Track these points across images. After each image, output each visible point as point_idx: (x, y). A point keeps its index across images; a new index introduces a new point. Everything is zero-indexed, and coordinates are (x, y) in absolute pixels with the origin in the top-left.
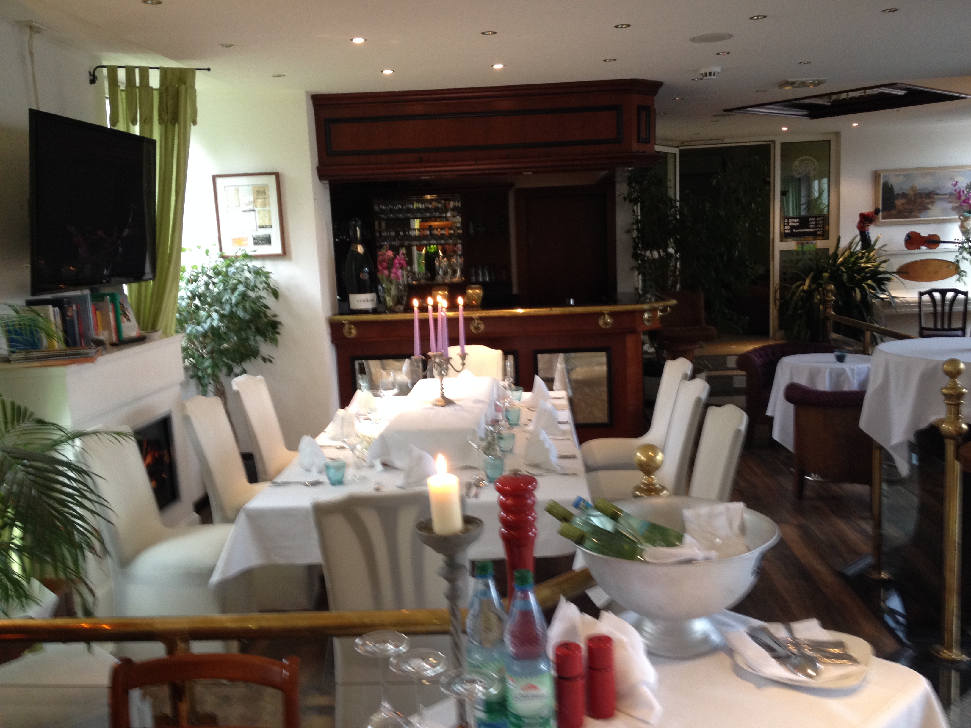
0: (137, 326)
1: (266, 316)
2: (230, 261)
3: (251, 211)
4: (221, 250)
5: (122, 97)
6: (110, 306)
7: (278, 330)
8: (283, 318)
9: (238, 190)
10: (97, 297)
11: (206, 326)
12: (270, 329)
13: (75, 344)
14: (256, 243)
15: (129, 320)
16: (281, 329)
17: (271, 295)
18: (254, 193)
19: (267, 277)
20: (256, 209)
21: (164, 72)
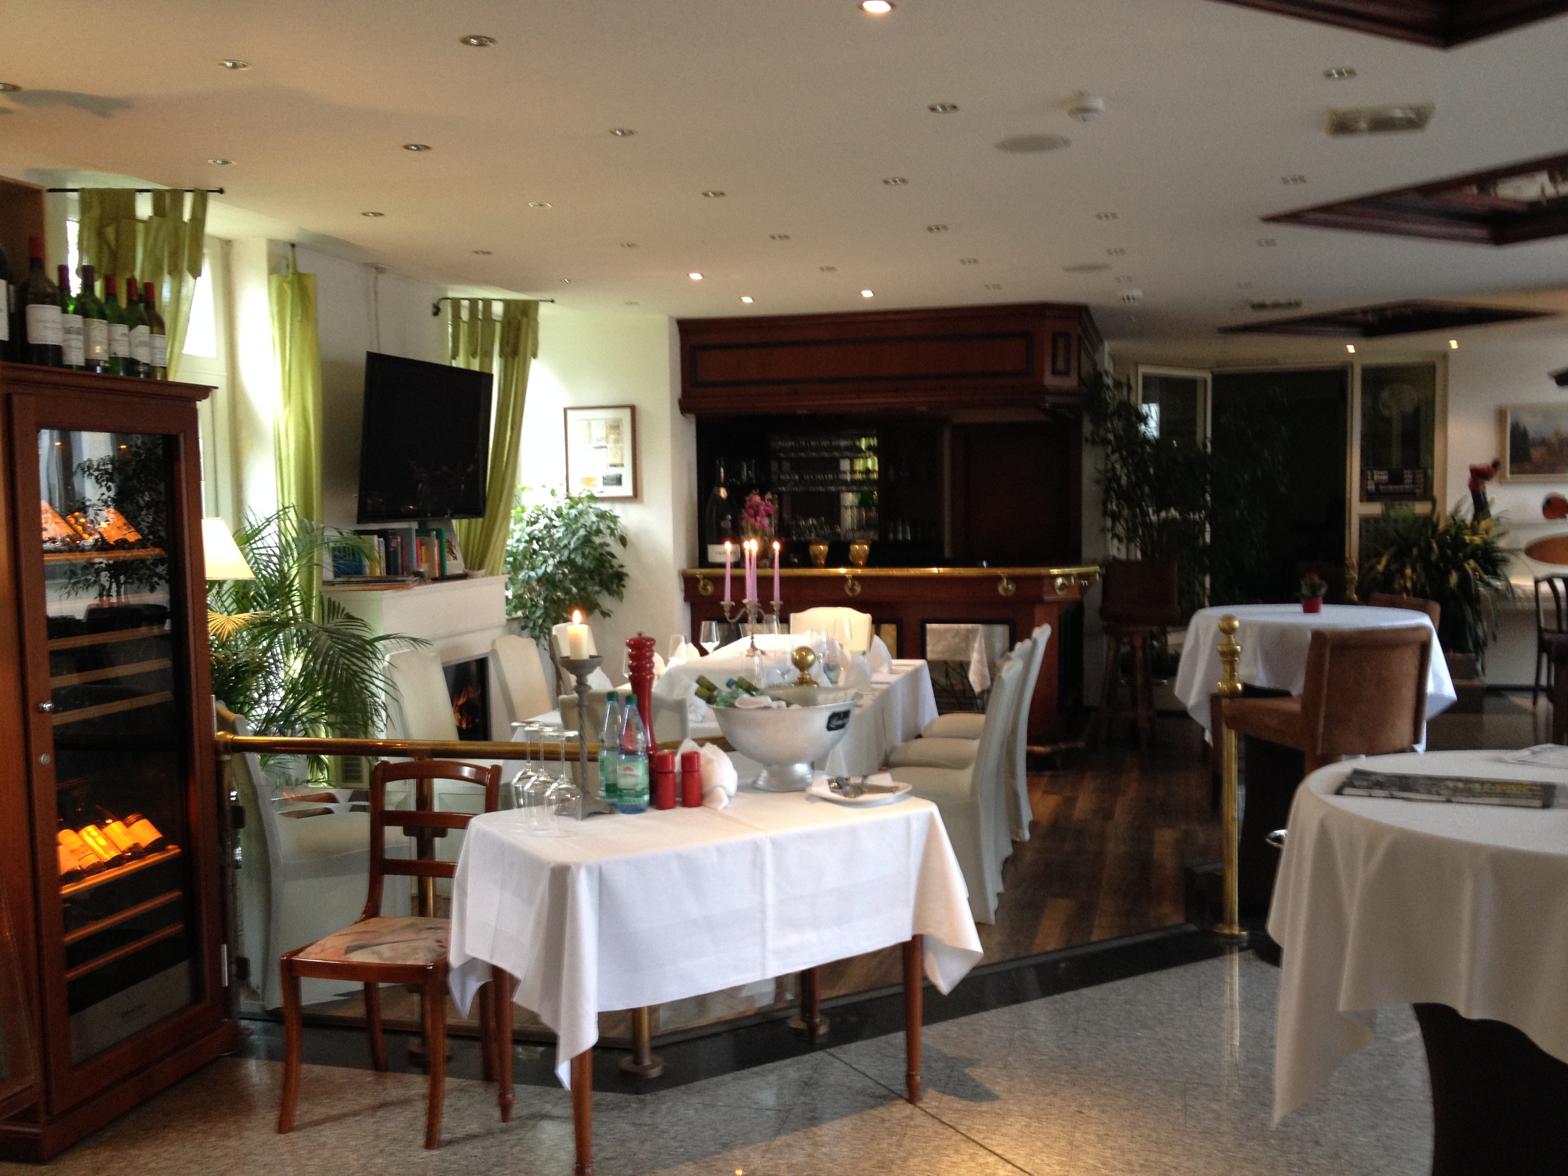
0: (463, 565)
1: (612, 567)
2: (574, 502)
3: (602, 447)
4: (568, 490)
5: (464, 329)
6: (436, 542)
7: (623, 583)
8: (630, 569)
9: (590, 424)
10: (423, 531)
11: (540, 572)
12: (616, 581)
13: (396, 574)
14: (605, 484)
15: (455, 558)
16: (626, 582)
17: (619, 542)
18: (607, 427)
19: (615, 523)
20: (608, 445)
21: (507, 303)
